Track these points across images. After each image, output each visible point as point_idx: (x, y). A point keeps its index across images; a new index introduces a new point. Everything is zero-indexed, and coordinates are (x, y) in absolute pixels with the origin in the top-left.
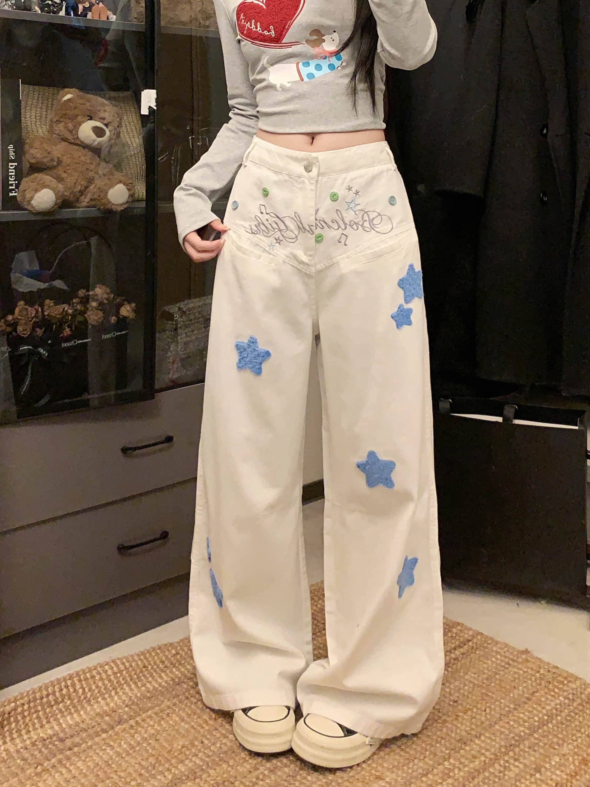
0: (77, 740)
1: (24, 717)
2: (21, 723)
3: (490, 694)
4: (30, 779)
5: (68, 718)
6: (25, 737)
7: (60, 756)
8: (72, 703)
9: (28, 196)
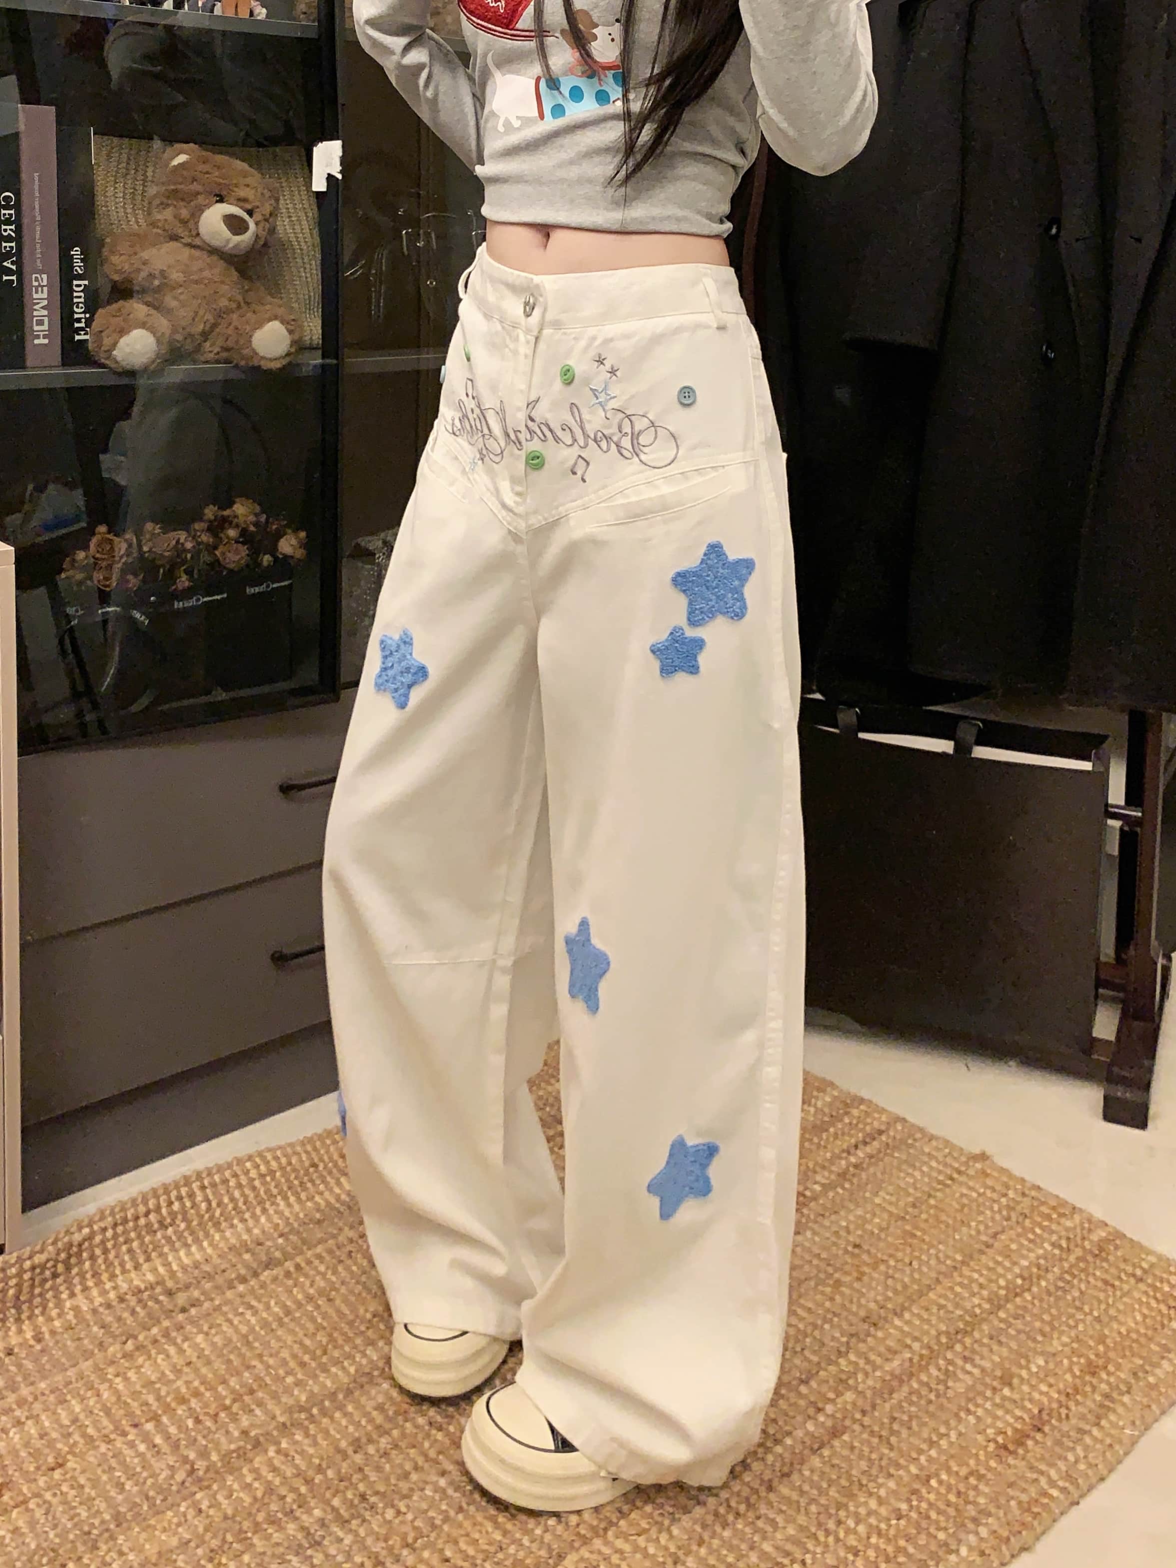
0: (196, 1294)
1: (106, 1251)
2: (100, 1261)
3: (919, 1233)
4: (112, 1363)
5: (182, 1253)
6: (108, 1285)
7: (166, 1323)
8: (188, 1227)
9: (107, 342)
